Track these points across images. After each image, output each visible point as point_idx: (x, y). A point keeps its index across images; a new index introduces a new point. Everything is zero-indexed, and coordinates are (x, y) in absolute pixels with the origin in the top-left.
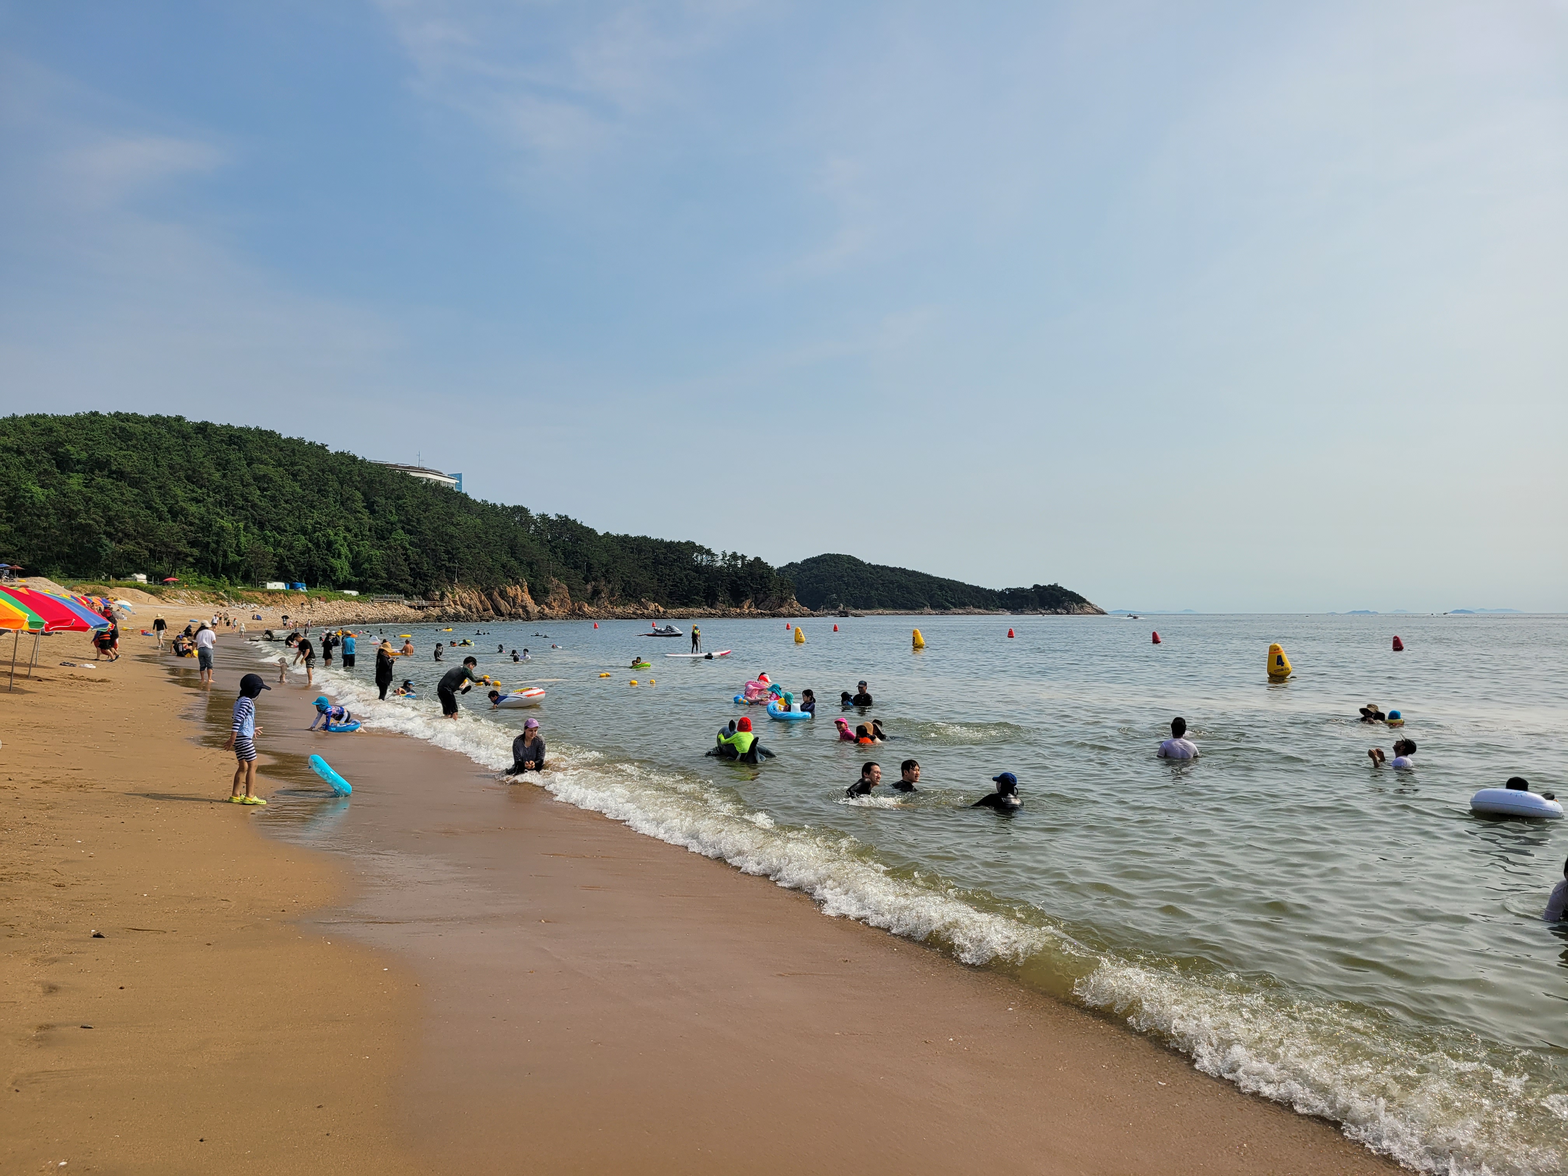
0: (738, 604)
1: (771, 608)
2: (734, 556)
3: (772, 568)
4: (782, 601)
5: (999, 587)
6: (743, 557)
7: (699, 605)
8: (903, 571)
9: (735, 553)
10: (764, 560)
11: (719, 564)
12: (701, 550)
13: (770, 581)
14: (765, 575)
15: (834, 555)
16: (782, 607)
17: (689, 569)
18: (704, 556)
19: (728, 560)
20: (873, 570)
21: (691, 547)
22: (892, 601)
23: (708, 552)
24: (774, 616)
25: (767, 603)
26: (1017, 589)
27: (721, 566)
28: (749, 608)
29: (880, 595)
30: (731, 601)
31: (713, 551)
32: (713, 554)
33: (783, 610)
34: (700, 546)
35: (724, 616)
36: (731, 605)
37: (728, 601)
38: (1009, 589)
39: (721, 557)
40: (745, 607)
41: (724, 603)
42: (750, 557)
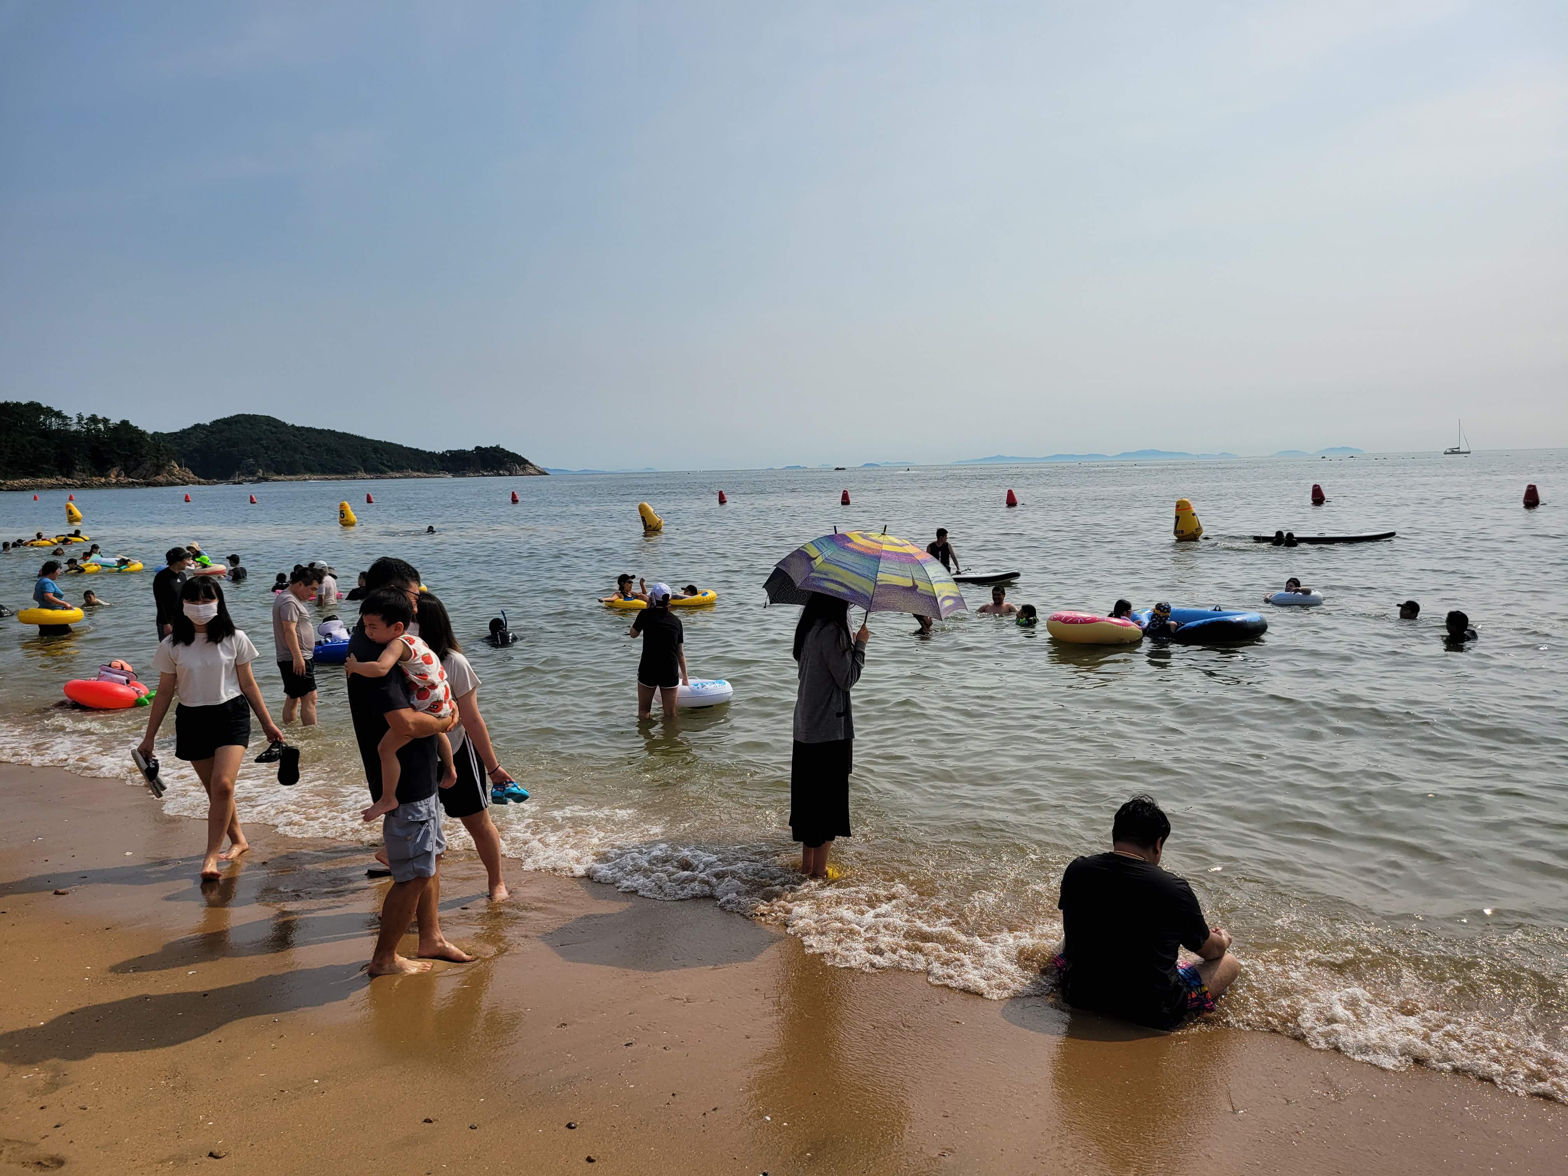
0: (104, 473)
1: (145, 476)
2: (94, 419)
3: (144, 433)
4: (159, 469)
5: (439, 449)
6: (105, 421)
7: (50, 475)
8: (333, 433)
9: (94, 416)
10: (133, 423)
11: (74, 428)
12: (49, 412)
13: (142, 447)
14: (135, 440)
15: (249, 415)
16: (159, 475)
17: (34, 434)
18: (53, 419)
19: (85, 424)
20: (297, 432)
21: (35, 408)
22: (320, 465)
23: (58, 415)
24: (148, 485)
25: (139, 471)
26: (458, 451)
27: (76, 431)
28: (117, 476)
29: (306, 459)
30: (93, 470)
31: (65, 413)
32: (66, 417)
33: (160, 478)
34: (48, 408)
35: (83, 486)
36: (93, 474)
37: (90, 469)
38: (450, 452)
39: (75, 420)
40: (112, 476)
41: (84, 472)
42: (115, 420)
